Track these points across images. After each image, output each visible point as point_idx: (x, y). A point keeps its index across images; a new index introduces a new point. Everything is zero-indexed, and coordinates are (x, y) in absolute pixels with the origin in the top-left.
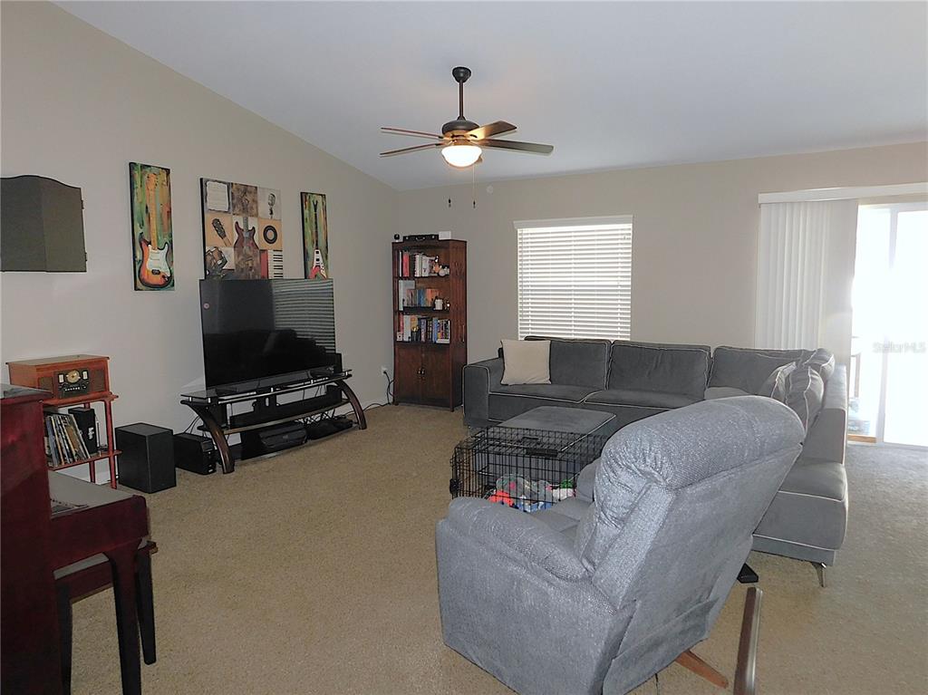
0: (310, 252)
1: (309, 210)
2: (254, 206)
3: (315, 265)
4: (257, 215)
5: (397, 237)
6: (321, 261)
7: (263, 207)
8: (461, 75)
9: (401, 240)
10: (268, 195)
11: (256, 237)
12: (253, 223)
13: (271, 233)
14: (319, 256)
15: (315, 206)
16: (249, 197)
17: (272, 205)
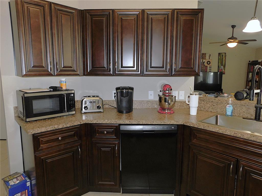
0: (220, 66)
1: (220, 57)
2: (205, 57)
3: (221, 69)
4: (205, 59)
5: (250, 61)
6: (223, 68)
7: (207, 57)
8: (233, 27)
9: (251, 62)
10: (209, 54)
11: (205, 64)
12: (204, 61)
13: (209, 63)
14: (222, 67)
15: (222, 56)
16: (204, 56)
17: (210, 56)
